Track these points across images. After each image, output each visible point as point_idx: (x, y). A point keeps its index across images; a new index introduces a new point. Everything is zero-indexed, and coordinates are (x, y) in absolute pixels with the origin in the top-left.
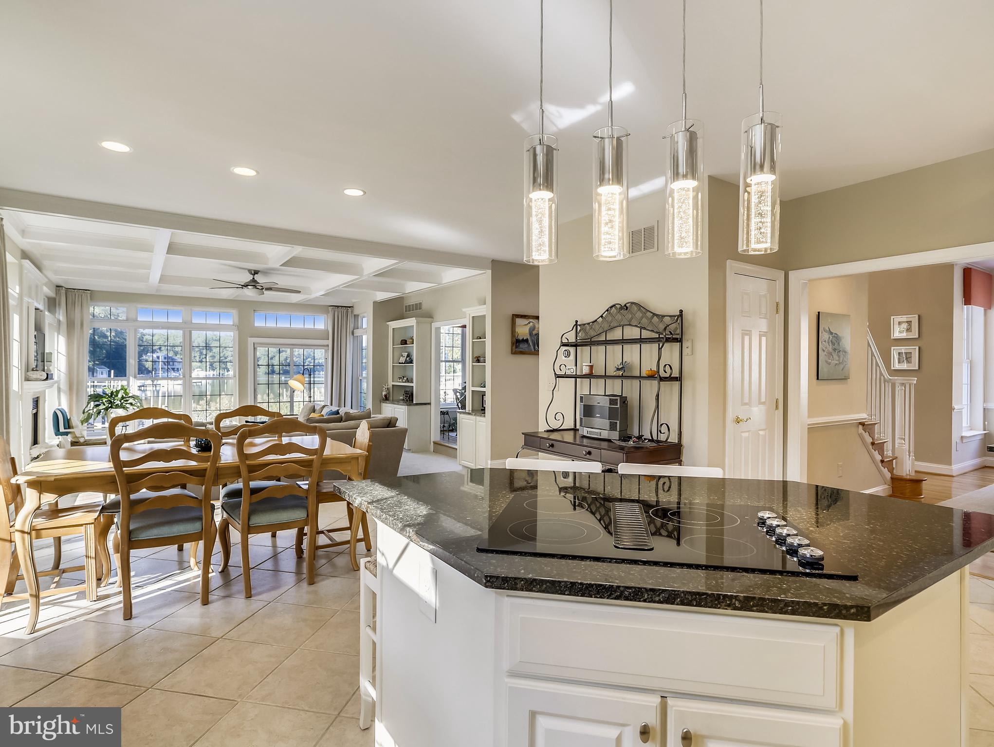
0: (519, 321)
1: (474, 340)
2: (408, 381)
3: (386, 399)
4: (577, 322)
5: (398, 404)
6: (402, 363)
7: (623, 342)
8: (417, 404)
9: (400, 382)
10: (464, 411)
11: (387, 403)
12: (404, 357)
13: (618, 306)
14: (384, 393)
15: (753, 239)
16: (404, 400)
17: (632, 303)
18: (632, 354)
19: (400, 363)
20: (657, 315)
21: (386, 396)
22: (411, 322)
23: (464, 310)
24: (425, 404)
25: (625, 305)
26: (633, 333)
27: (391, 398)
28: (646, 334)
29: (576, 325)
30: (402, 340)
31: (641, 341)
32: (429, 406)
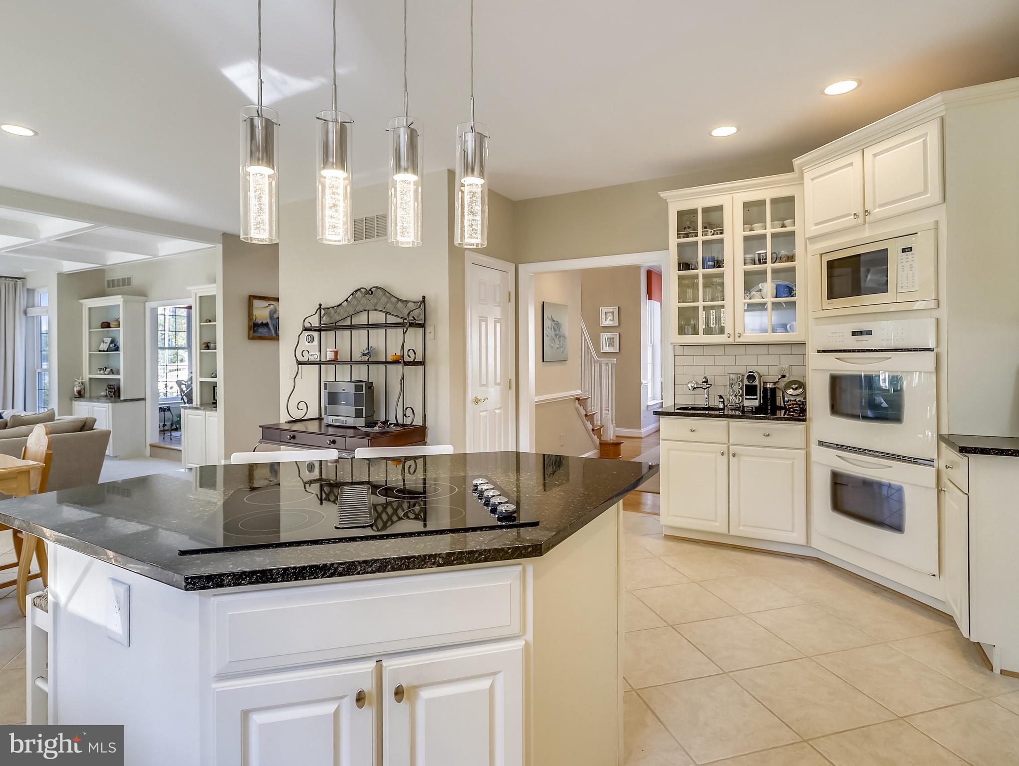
0: (256, 303)
1: (202, 324)
2: (112, 372)
3: (80, 395)
4: (320, 305)
5: (98, 402)
6: (104, 351)
7: (368, 326)
8: (125, 401)
9: (100, 374)
10: (191, 405)
11: (80, 401)
12: (106, 343)
13: (363, 290)
14: (76, 389)
15: (466, 235)
16: (106, 396)
17: (377, 288)
18: (377, 338)
19: (100, 351)
20: (402, 301)
21: (79, 392)
22: (116, 300)
23: (188, 288)
24: (138, 400)
25: (370, 290)
26: (378, 317)
27: (87, 395)
28: (391, 319)
29: (320, 308)
30: (103, 323)
31: (386, 326)
32: (143, 402)
